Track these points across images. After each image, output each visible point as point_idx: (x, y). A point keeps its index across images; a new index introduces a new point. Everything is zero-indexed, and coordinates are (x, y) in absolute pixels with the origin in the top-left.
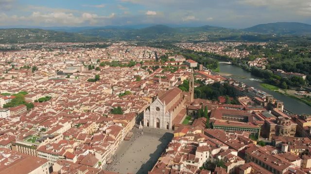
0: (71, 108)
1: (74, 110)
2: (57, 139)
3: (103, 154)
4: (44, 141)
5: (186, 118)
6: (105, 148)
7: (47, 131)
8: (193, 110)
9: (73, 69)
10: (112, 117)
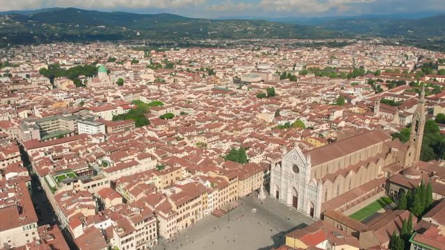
0: (181, 136)
1: (183, 139)
2: (95, 185)
3: (126, 235)
4: (69, 184)
5: (378, 201)
6: (136, 225)
7: (108, 167)
8: (400, 185)
9: (255, 77)
10: (222, 164)
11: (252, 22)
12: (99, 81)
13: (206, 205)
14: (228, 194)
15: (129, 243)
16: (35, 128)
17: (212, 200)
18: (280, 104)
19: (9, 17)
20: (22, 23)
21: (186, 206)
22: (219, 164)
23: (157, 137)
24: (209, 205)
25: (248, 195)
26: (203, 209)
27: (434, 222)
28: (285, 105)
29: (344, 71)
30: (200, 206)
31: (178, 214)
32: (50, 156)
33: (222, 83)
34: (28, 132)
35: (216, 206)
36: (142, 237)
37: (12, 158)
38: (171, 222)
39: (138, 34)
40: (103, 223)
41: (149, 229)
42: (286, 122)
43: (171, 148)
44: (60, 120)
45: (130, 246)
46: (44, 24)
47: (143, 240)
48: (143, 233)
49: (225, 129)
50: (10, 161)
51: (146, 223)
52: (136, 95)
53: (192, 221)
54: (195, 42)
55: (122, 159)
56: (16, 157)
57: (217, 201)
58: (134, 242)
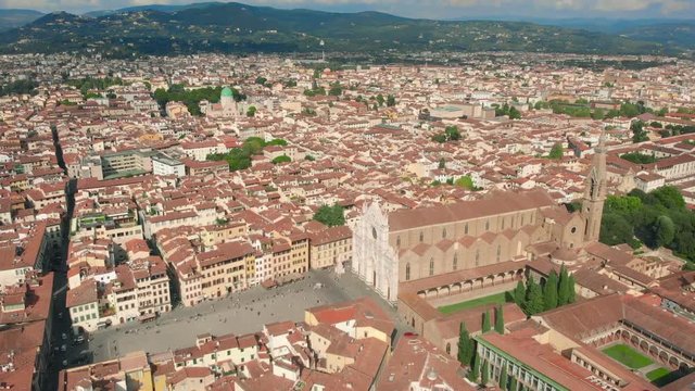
0: (275, 186)
1: (276, 190)
2: (122, 234)
3: (124, 292)
4: (89, 229)
5: (507, 293)
6: (138, 281)
7: (156, 216)
8: (542, 274)
9: (451, 110)
10: (304, 224)
11: (506, 26)
12: (220, 109)
13: (251, 271)
14: (291, 261)
15: (129, 302)
16: (96, 163)
17: (262, 266)
18: (452, 152)
19: (144, 14)
20: (161, 24)
21: (217, 268)
22: (300, 223)
23: (244, 185)
24: (259, 273)
25: (324, 268)
26: (248, 277)
27: (544, 324)
28: (460, 153)
29: (603, 106)
30: (243, 272)
31: (203, 277)
32: (95, 198)
33: (399, 119)
34: (87, 168)
35: (268, 276)
36: (147, 298)
37: (54, 198)
38: (193, 285)
39: (322, 43)
40: (105, 276)
41: (157, 290)
42: (450, 178)
43: (250, 199)
44: (134, 156)
45: (130, 306)
46: (192, 27)
47: (150, 301)
48: (149, 293)
49: (345, 182)
50: (52, 201)
51: (153, 281)
52: (259, 130)
53: (230, 289)
54: (402, 56)
55: (178, 208)
56: (60, 197)
57: (272, 269)
58: (136, 302)
